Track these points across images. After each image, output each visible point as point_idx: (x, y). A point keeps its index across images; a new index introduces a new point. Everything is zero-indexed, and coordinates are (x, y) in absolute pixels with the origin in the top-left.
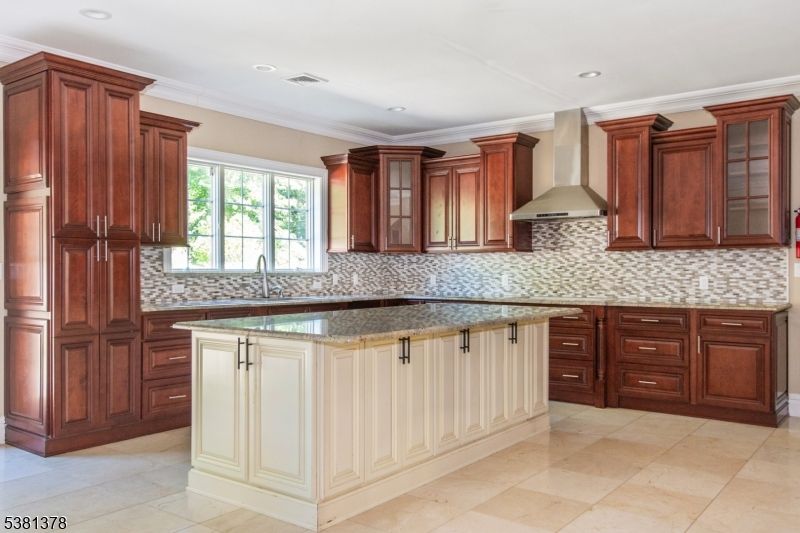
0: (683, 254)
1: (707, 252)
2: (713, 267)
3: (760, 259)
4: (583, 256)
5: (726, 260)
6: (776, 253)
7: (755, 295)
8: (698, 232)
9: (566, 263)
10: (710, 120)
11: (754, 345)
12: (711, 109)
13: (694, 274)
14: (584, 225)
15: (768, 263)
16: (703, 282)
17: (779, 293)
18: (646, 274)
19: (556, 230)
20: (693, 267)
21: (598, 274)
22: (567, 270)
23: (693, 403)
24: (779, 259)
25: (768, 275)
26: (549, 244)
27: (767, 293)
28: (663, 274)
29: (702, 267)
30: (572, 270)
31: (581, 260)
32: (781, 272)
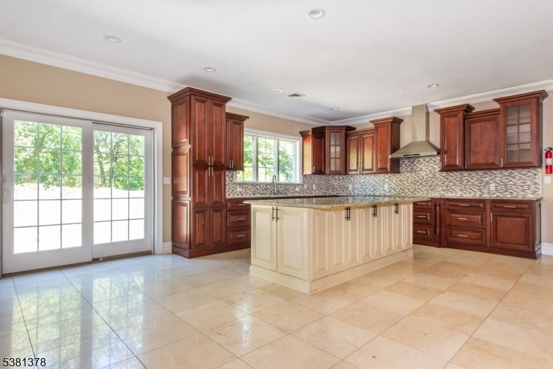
0: (481, 173)
1: (494, 172)
2: (498, 179)
3: (525, 175)
4: (426, 175)
5: (505, 176)
6: (534, 172)
7: (522, 193)
8: (490, 162)
9: (418, 179)
10: (497, 106)
11: (523, 217)
12: (497, 100)
13: (487, 183)
14: (427, 160)
15: (529, 176)
16: (492, 187)
17: (536, 192)
18: (461, 183)
19: (412, 163)
20: (486, 179)
21: (434, 184)
22: (418, 182)
23: (488, 245)
24: (535, 175)
25: (529, 183)
26: (409, 169)
27: (529, 192)
28: (470, 183)
29: (492, 179)
30: (420, 182)
31: (426, 177)
32: (537, 181)
